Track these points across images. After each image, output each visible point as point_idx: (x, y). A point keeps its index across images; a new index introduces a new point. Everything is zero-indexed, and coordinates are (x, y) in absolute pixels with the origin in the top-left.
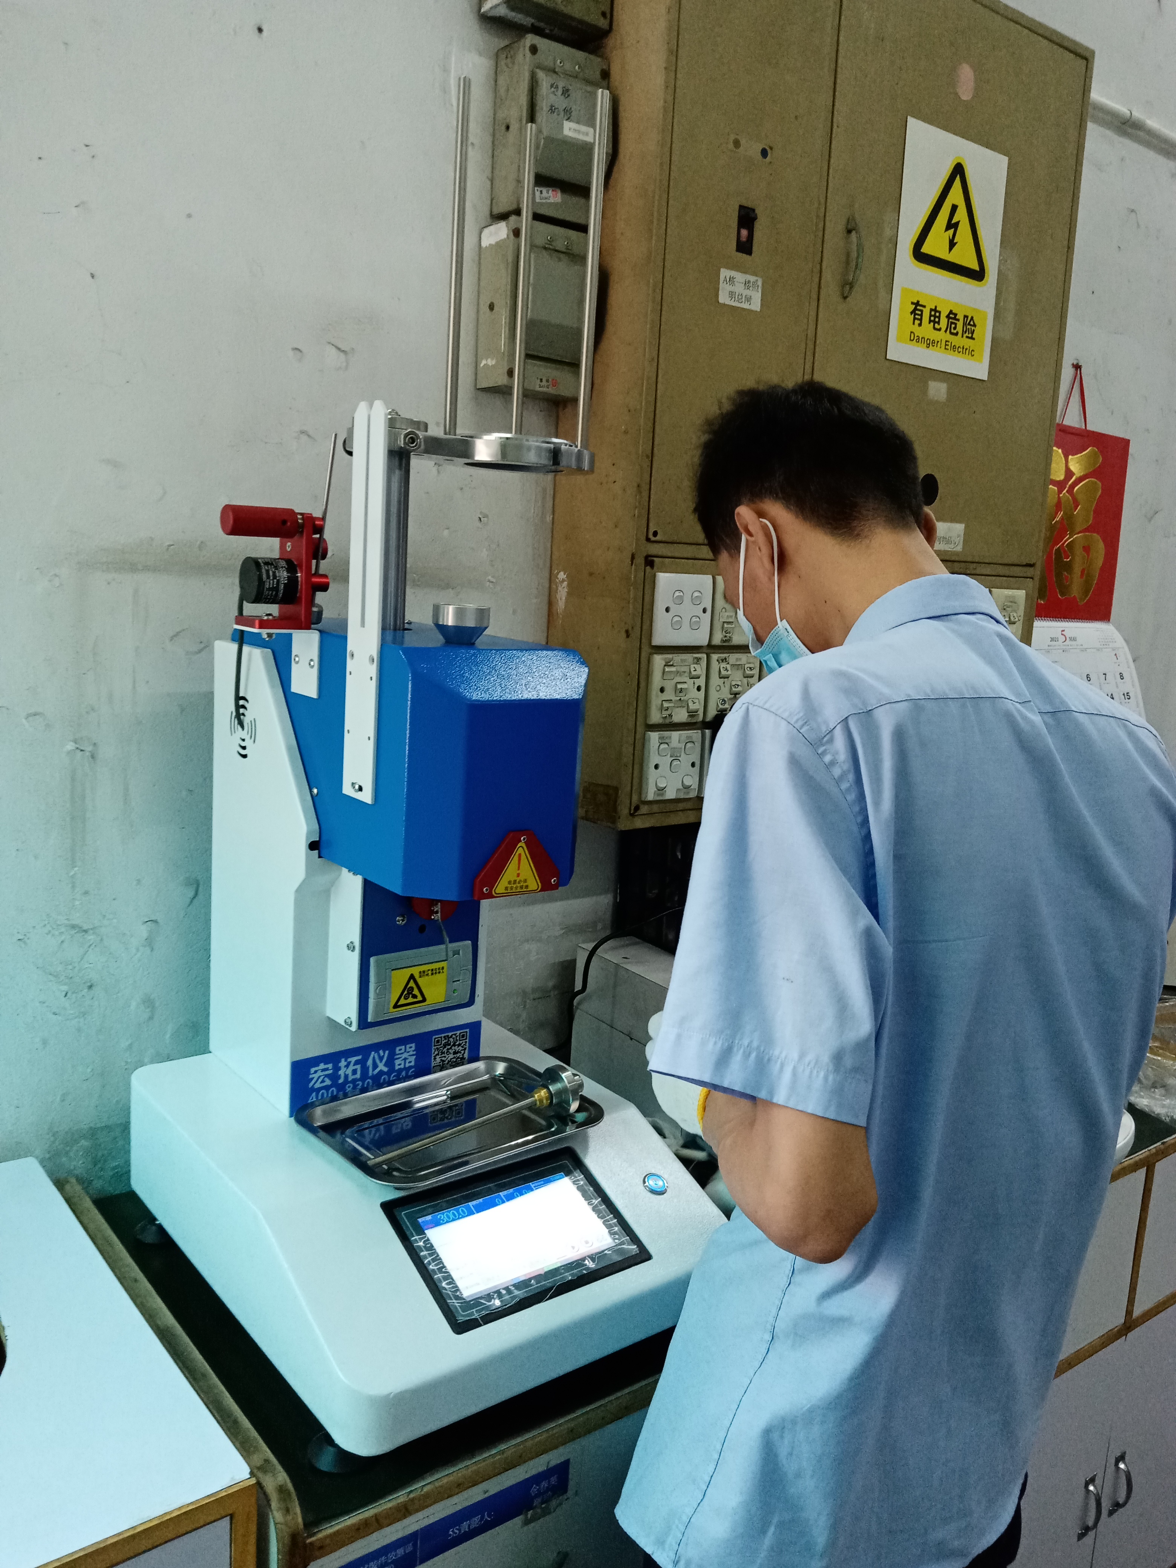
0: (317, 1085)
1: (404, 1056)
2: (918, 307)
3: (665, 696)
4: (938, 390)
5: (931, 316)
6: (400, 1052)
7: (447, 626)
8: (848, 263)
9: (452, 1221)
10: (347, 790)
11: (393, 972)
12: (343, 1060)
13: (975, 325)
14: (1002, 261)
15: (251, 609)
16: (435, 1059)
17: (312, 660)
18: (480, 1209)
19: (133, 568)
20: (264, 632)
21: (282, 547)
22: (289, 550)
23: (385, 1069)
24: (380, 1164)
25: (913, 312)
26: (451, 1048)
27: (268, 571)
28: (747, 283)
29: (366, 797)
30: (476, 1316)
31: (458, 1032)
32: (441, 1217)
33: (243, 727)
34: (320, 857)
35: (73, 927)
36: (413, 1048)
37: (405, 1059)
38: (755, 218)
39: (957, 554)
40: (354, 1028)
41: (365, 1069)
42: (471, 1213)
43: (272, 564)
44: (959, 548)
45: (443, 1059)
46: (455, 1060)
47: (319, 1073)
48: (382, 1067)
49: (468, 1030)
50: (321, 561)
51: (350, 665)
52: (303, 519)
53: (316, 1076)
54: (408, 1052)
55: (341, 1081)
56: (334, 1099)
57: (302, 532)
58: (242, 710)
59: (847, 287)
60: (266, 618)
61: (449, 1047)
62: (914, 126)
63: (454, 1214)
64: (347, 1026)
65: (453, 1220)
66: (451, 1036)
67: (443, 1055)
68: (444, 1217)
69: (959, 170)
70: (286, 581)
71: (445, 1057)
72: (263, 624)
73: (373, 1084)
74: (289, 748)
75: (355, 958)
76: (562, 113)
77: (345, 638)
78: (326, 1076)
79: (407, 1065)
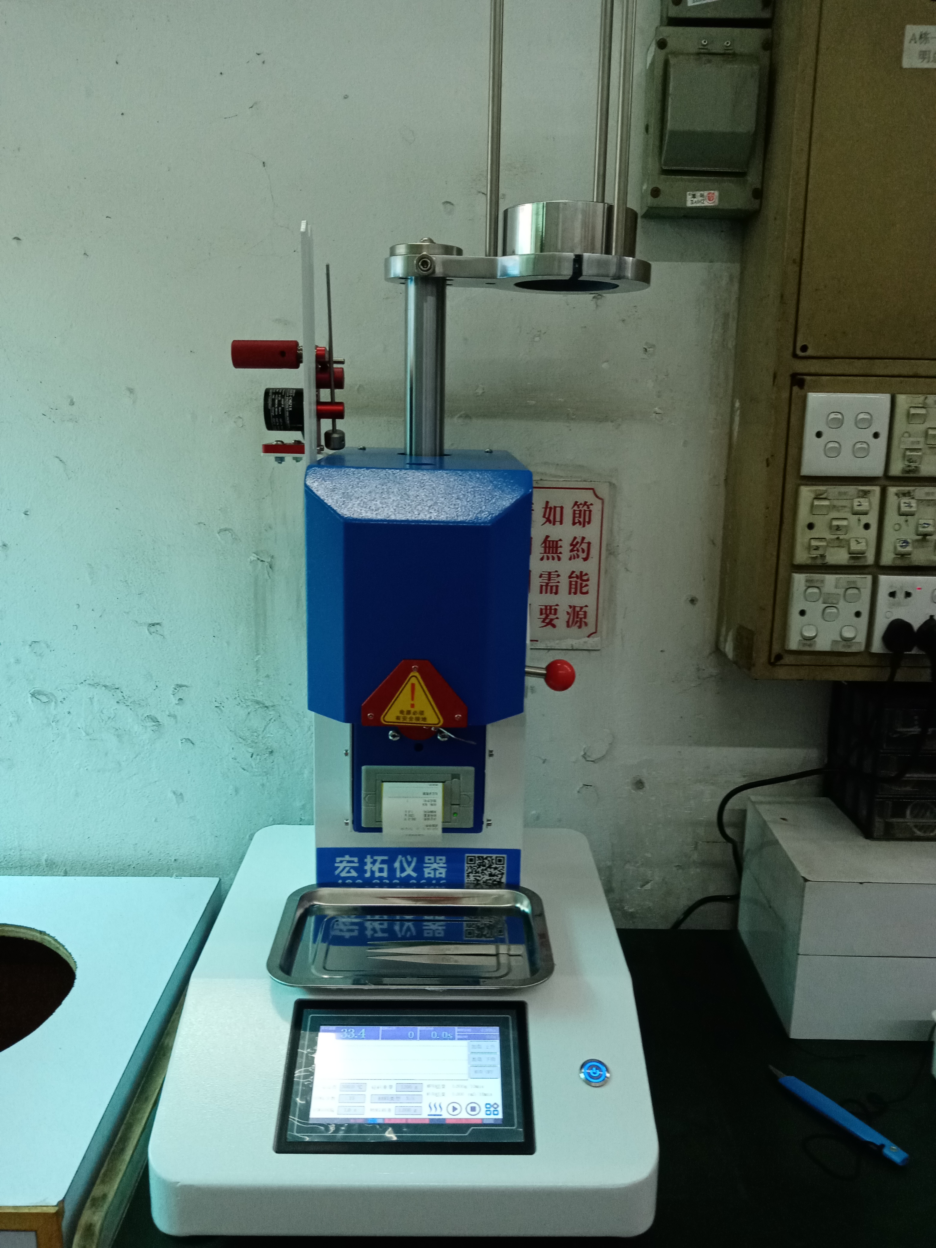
0: (343, 874)
1: (433, 866)
3: (814, 533)
6: (430, 861)
11: (382, 783)
12: (369, 857)
16: (468, 876)
23: (414, 875)
26: (486, 870)
31: (494, 856)
35: (258, 702)
36: (444, 861)
37: (435, 870)
41: (392, 870)
43: (280, 393)
45: (478, 878)
46: (490, 882)
47: (345, 864)
48: (409, 871)
49: (505, 856)
50: (337, 390)
53: (342, 866)
54: (438, 863)
55: (367, 875)
60: (275, 443)
61: (484, 868)
66: (486, 858)
67: (477, 875)
70: (291, 409)
71: (479, 876)
73: (400, 882)
78: (352, 868)
79: (438, 876)
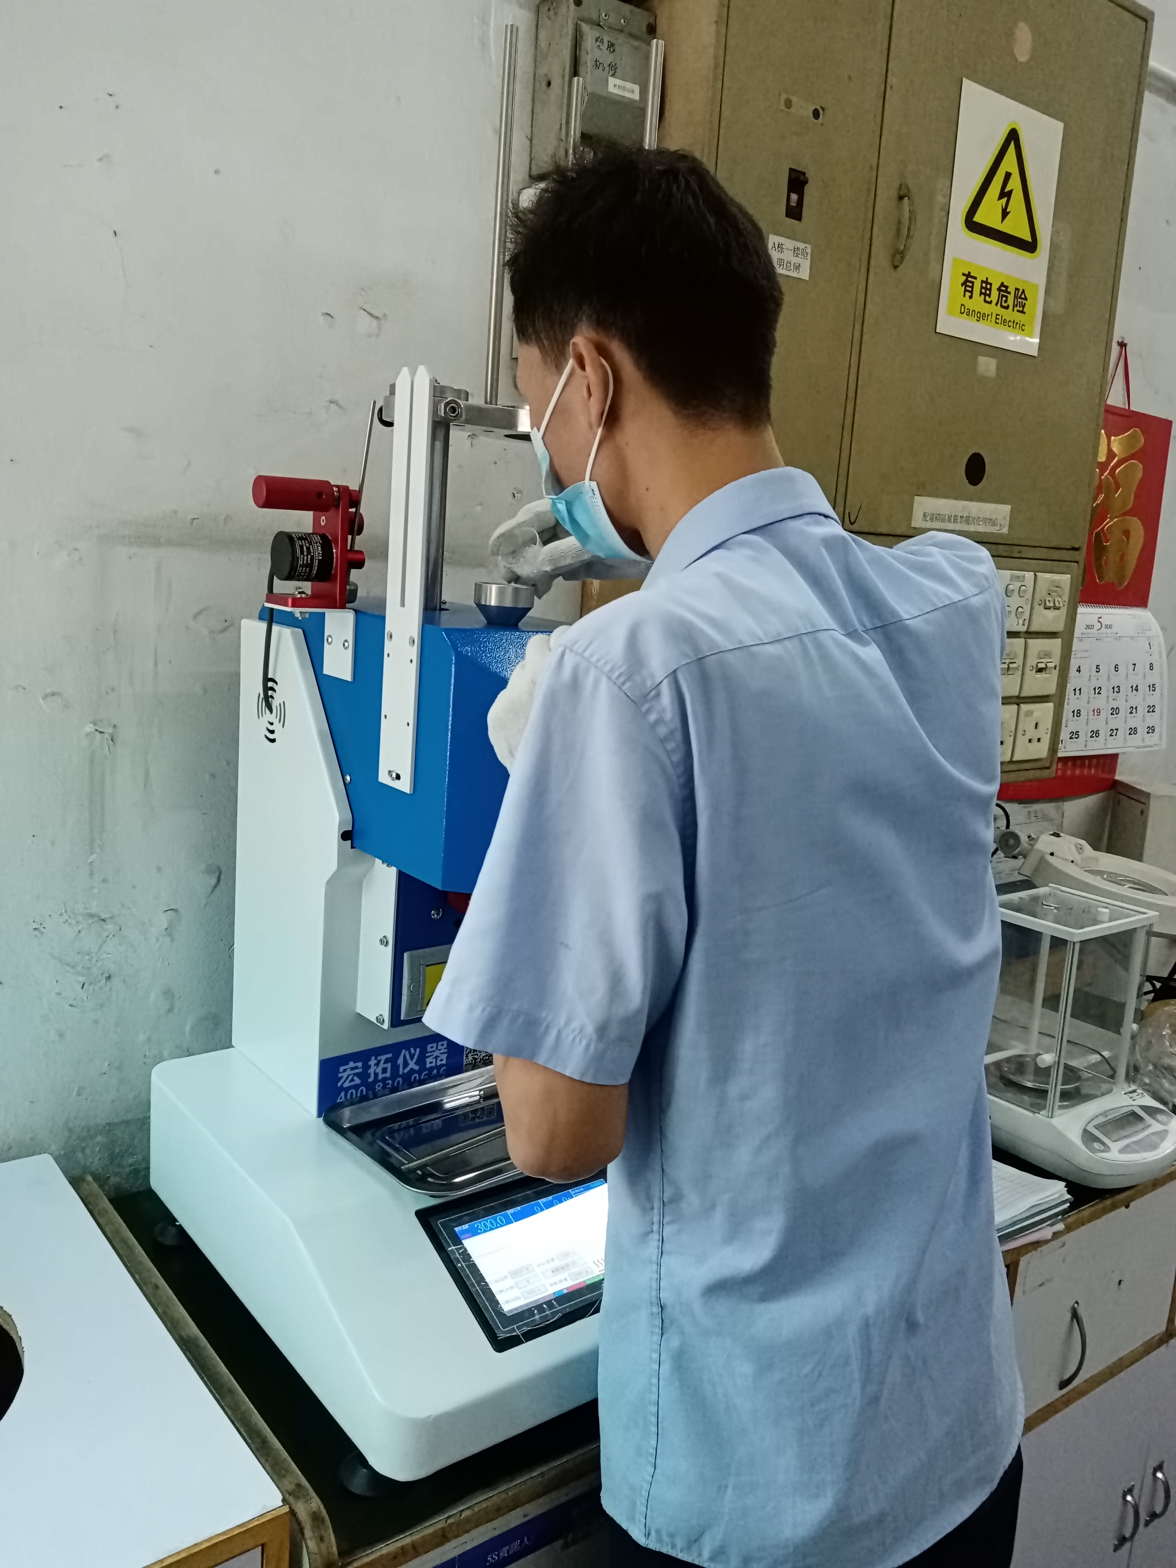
0: (346, 1085)
1: (436, 1054)
2: (969, 279)
4: (987, 365)
5: (982, 287)
6: (432, 1050)
7: (490, 606)
8: (898, 230)
9: (489, 1231)
10: (384, 778)
11: (427, 968)
12: (373, 1058)
13: (1026, 299)
14: (1055, 233)
15: (282, 587)
16: (467, 1057)
17: (346, 641)
18: (518, 1217)
19: (156, 543)
20: (297, 612)
21: (316, 521)
22: (323, 524)
23: (417, 1068)
24: (413, 1171)
25: (964, 284)
27: (301, 547)
28: (796, 249)
29: (405, 785)
30: (518, 1332)
32: (478, 1226)
33: (271, 711)
34: (352, 847)
35: (91, 916)
36: (445, 1046)
37: (437, 1057)
38: (806, 182)
39: (1002, 535)
40: (386, 1026)
41: (395, 1067)
42: (509, 1222)
43: (306, 539)
44: (1005, 530)
47: (349, 1072)
48: (412, 1065)
50: (357, 537)
51: (388, 646)
52: (339, 491)
53: (345, 1075)
54: (440, 1050)
55: (371, 1079)
56: (363, 1099)
57: (338, 506)
58: (270, 693)
59: (897, 258)
60: (299, 596)
62: (969, 87)
63: (491, 1223)
64: (379, 1024)
65: (491, 1229)
68: (481, 1226)
69: (1013, 136)
70: (320, 558)
72: (296, 603)
73: (403, 1083)
74: (320, 733)
75: (388, 952)
76: (607, 69)
77: (383, 618)
78: (355, 1075)
79: (439, 1063)
